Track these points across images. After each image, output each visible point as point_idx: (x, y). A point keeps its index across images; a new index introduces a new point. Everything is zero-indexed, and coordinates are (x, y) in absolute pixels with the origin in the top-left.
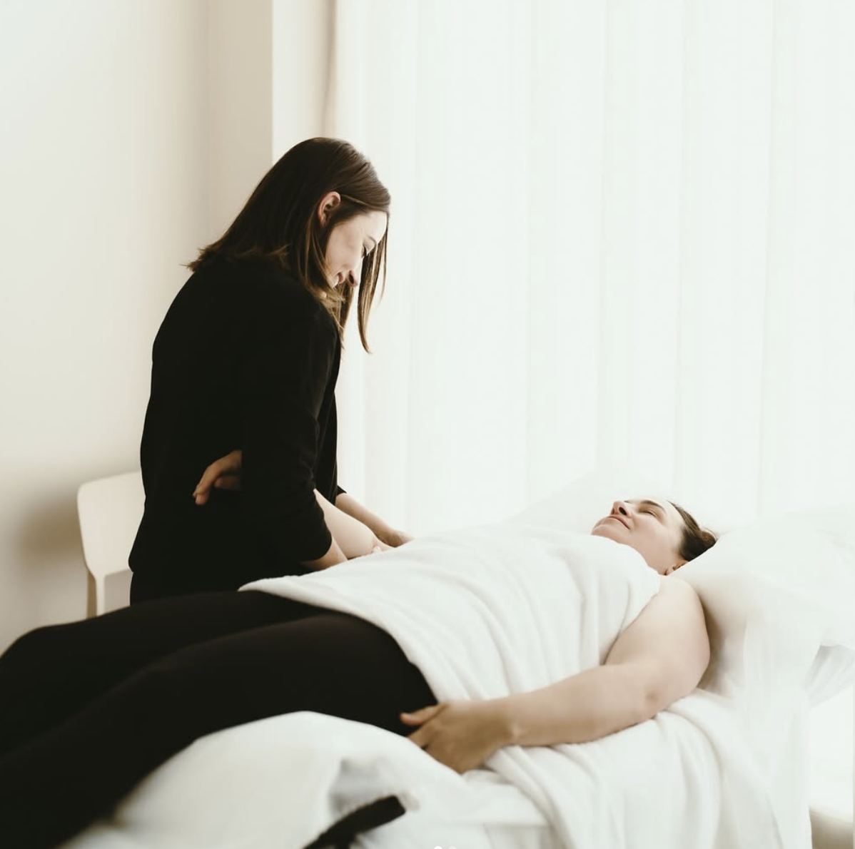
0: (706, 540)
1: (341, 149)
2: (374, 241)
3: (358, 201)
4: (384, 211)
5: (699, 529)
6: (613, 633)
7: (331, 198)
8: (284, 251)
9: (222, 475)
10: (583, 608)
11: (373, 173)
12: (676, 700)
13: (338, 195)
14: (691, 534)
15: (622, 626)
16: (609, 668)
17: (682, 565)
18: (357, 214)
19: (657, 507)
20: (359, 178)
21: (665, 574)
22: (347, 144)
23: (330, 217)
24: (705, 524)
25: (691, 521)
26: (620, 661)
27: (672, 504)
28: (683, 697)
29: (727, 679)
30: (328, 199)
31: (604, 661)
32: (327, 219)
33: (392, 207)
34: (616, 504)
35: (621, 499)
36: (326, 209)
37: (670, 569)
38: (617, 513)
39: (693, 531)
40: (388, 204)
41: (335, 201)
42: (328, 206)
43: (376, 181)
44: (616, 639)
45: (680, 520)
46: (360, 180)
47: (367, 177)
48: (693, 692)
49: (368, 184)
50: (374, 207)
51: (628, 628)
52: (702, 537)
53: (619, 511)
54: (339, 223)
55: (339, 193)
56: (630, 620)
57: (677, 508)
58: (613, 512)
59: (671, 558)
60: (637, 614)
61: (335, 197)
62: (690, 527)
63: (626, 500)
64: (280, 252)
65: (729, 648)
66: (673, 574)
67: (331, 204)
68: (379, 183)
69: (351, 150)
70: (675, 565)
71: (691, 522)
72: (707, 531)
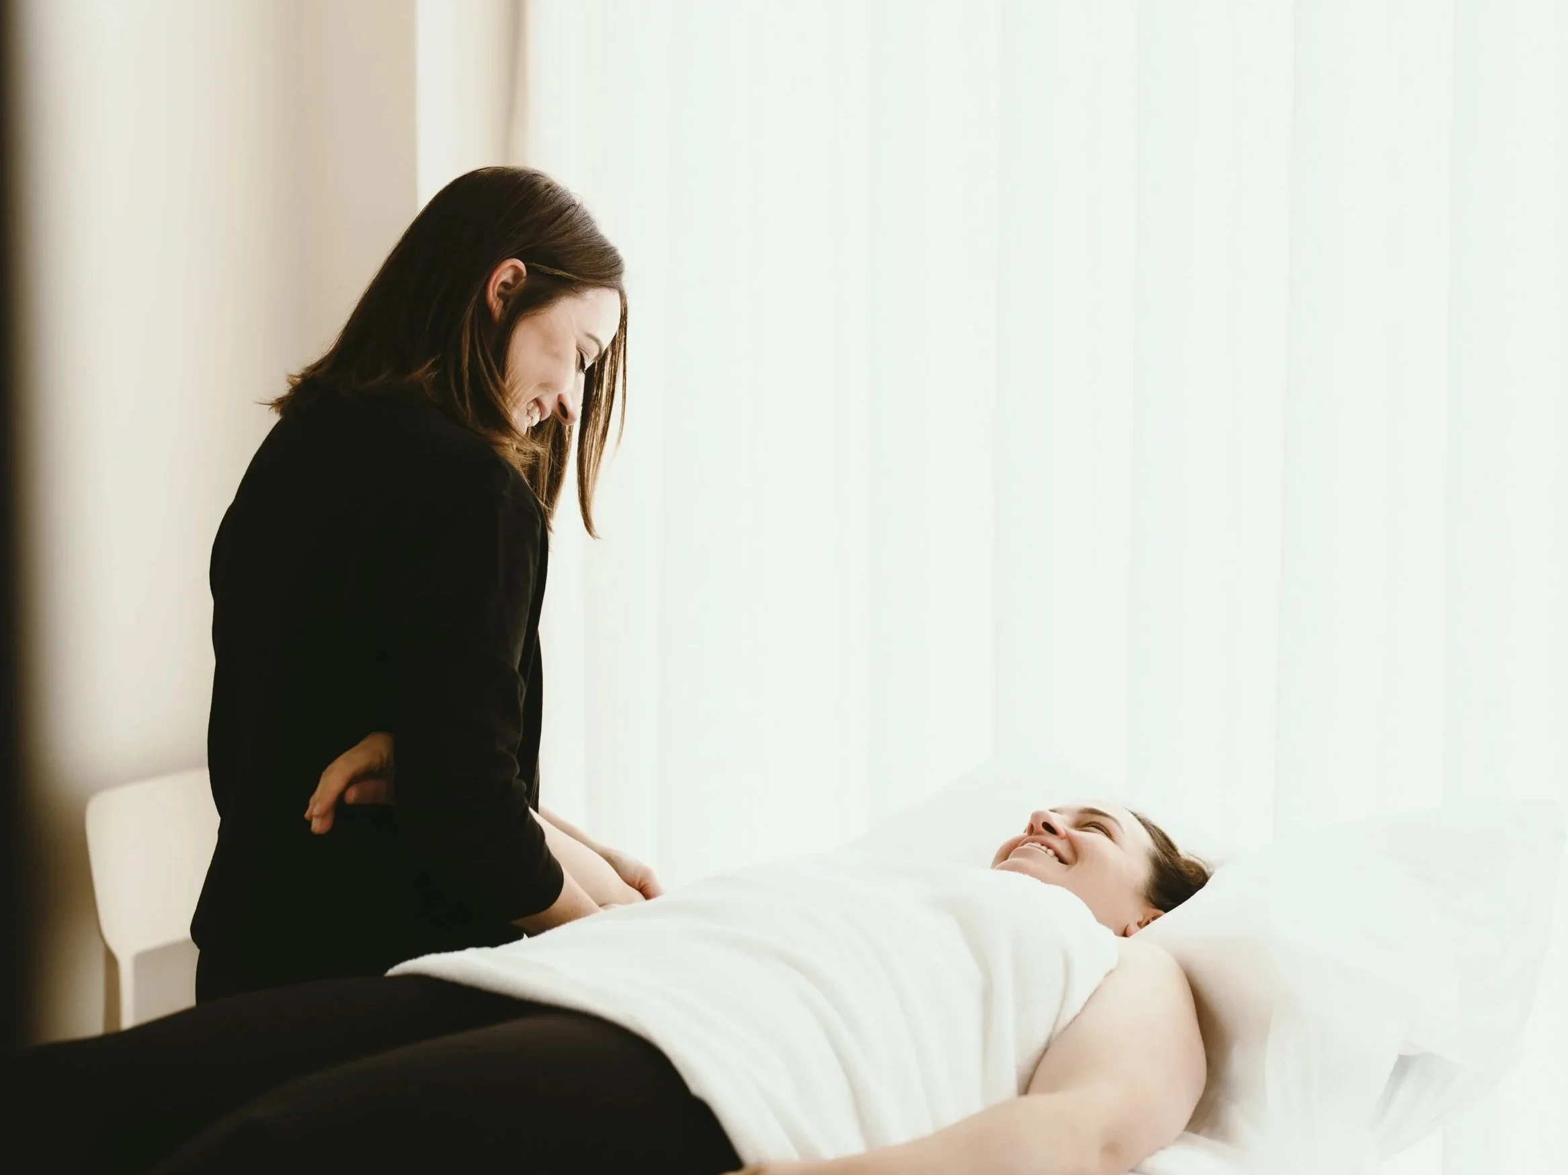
0: (1192, 874)
1: (524, 182)
2: (597, 341)
3: (559, 273)
4: (610, 287)
5: (1178, 855)
6: (1038, 1040)
7: (507, 271)
8: (428, 371)
9: (354, 781)
10: (987, 996)
11: (586, 220)
12: (1151, 1154)
13: (521, 265)
14: (1166, 864)
15: (1054, 1028)
16: (1036, 1100)
17: (1154, 918)
18: (561, 295)
19: (1106, 819)
20: (560, 231)
21: (1125, 935)
22: (535, 175)
23: (509, 305)
24: (1189, 848)
25: (1164, 842)
26: (1053, 1087)
27: (1132, 813)
28: (1162, 1148)
29: (1237, 1115)
30: (504, 271)
31: (1025, 1088)
32: (505, 306)
33: (629, 279)
34: (1036, 816)
35: (1044, 806)
36: (502, 289)
37: (1133, 927)
38: (1039, 833)
39: (1169, 858)
40: (620, 273)
41: (517, 275)
42: (504, 284)
43: (593, 234)
44: (1045, 1050)
45: (1146, 841)
46: (560, 235)
47: (574, 228)
48: (1179, 1139)
49: (576, 241)
50: (588, 280)
51: (1066, 1029)
52: (1184, 869)
53: (1042, 829)
54: (529, 313)
55: (523, 262)
56: (1067, 1018)
57: (1140, 820)
58: (1031, 829)
59: (1134, 909)
60: (1080, 1005)
61: (515, 268)
62: (1164, 852)
63: (1052, 808)
64: (424, 373)
65: (1239, 1062)
66: (1140, 935)
67: (510, 281)
68: (601, 236)
69: (543, 183)
70: (1140, 918)
71: (1165, 845)
72: (1192, 859)
